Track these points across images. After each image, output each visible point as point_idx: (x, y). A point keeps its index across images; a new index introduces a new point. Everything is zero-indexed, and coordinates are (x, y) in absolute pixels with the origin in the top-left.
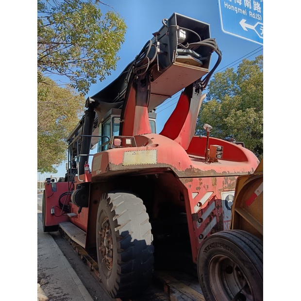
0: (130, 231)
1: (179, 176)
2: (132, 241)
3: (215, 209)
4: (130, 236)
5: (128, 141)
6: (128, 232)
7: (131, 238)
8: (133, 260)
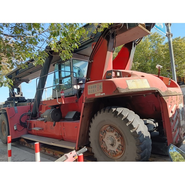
0: (142, 131)
1: (163, 95)
2: (145, 137)
3: (178, 114)
4: (143, 134)
5: (118, 74)
6: (141, 132)
7: (144, 136)
8: (146, 149)
